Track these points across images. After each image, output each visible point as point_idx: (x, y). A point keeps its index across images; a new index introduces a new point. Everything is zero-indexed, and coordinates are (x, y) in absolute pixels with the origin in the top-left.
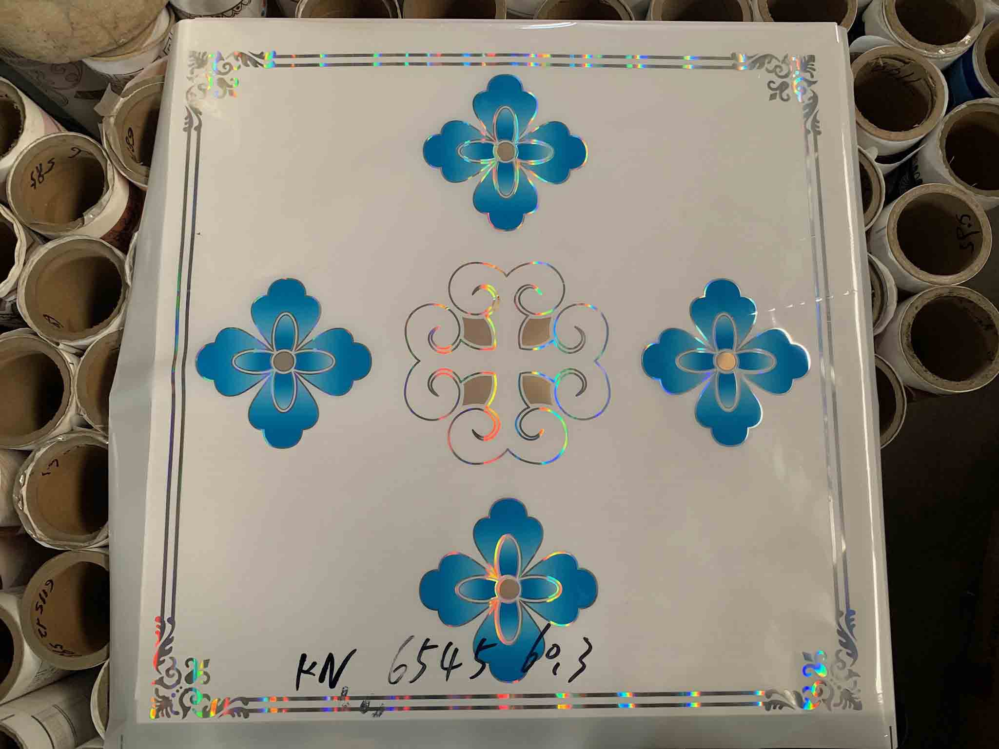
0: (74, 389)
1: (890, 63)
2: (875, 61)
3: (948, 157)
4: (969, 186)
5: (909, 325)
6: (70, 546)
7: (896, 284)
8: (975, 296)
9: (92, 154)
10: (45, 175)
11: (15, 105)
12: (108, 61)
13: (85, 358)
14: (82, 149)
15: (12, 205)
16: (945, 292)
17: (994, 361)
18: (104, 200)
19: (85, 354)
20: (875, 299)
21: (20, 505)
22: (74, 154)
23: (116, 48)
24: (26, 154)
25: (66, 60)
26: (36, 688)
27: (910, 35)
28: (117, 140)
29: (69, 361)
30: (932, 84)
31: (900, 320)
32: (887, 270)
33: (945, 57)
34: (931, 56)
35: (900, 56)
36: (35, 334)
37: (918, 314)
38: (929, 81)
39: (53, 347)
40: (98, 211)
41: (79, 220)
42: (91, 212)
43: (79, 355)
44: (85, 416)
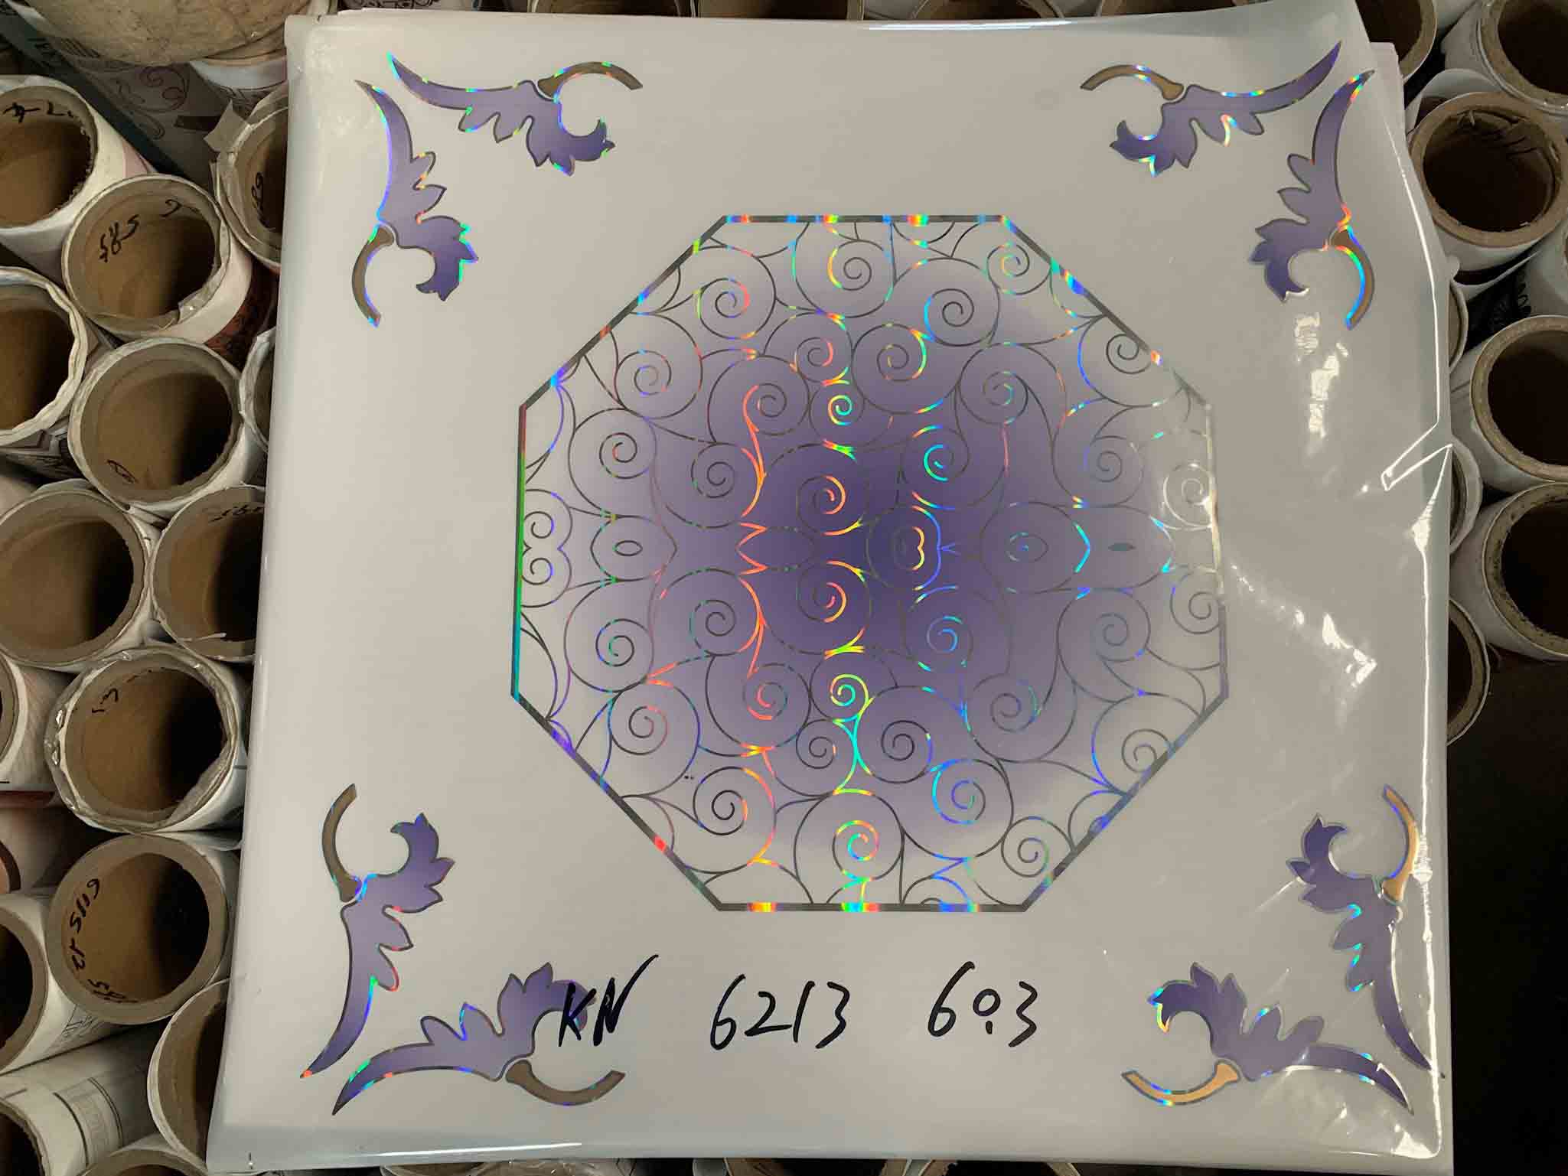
0: (149, 578)
1: (1486, 120)
2: (1463, 115)
5: (1499, 546)
6: (126, 826)
7: (1483, 477)
9: (196, 211)
10: (122, 242)
11: (83, 129)
12: (231, 66)
13: (168, 532)
14: (181, 202)
15: (69, 285)
16: (1561, 494)
18: (213, 285)
19: (170, 525)
21: (54, 758)
22: (168, 211)
24: (92, 209)
25: (165, 62)
26: (64, 1050)
27: (1519, 76)
28: (239, 190)
29: (144, 535)
30: (1554, 156)
31: (1484, 534)
32: (1469, 454)
34: (1554, 111)
35: (1505, 110)
36: (94, 489)
37: (1514, 528)
38: (1549, 151)
39: (120, 512)
40: (202, 300)
41: (172, 312)
42: (190, 301)
43: (158, 527)
44: (164, 622)
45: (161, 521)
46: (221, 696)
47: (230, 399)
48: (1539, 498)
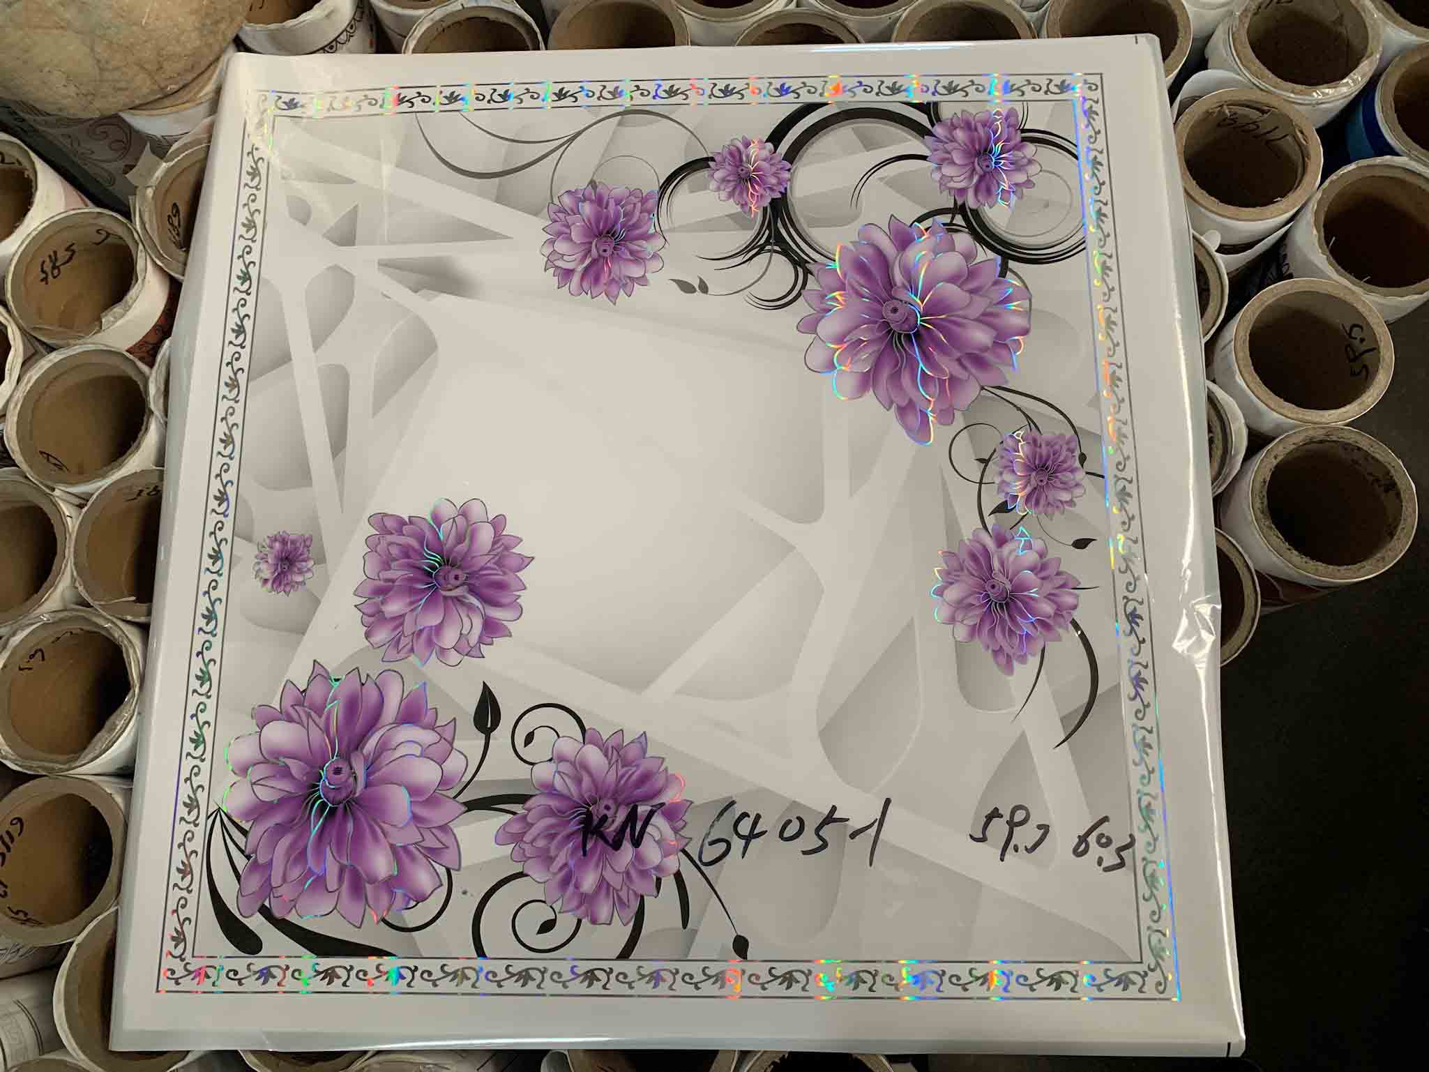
0: (70, 550)
1: (1239, 112)
3: (1328, 243)
4: (1358, 281)
5: (1265, 482)
6: (44, 768)
7: (1246, 422)
8: (1365, 441)
9: (121, 238)
10: (61, 267)
11: (26, 173)
12: (151, 115)
13: (87, 510)
14: (110, 231)
15: (11, 303)
16: (1319, 434)
17: (1395, 537)
18: (131, 298)
19: (90, 503)
20: (1214, 446)
22: (100, 240)
23: (161, 98)
24: (34, 238)
25: (97, 115)
28: (154, 218)
29: (67, 514)
30: (1302, 139)
31: (1250, 476)
32: (1232, 402)
33: (1322, 103)
34: (1299, 101)
35: (1257, 102)
36: (26, 477)
37: (1276, 467)
39: (46, 494)
40: (122, 312)
41: (95, 323)
42: (111, 313)
43: (81, 506)
44: (81, 589)
45: (83, 502)
46: (127, 650)
47: (144, 395)
48: (1299, 439)
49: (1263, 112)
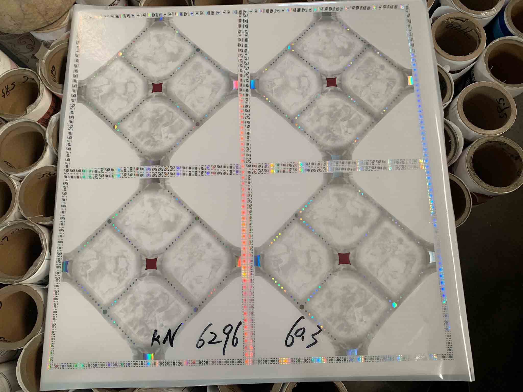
0: (17, 198)
1: (454, 21)
2: (447, 20)
3: (490, 67)
4: (502, 82)
5: (471, 158)
6: (10, 282)
7: (463, 136)
8: (508, 141)
9: (33, 79)
10: (10, 92)
12: (43, 32)
13: (23, 183)
14: (28, 77)
16: (490, 139)
17: (520, 177)
18: (38, 102)
19: (24, 180)
20: (451, 144)
22: (25, 80)
23: (47, 26)
25: (22, 32)
27: (465, 7)
28: (46, 71)
29: (15, 184)
30: (478, 31)
31: (466, 155)
32: (458, 128)
33: (485, 17)
34: (476, 17)
35: (460, 17)
37: (476, 151)
38: (477, 30)
39: (8, 177)
40: (34, 107)
41: (24, 111)
42: (30, 107)
43: (20, 181)
44: (22, 212)
45: (21, 180)
46: (41, 235)
47: (44, 137)
48: (483, 141)
49: (463, 21)
